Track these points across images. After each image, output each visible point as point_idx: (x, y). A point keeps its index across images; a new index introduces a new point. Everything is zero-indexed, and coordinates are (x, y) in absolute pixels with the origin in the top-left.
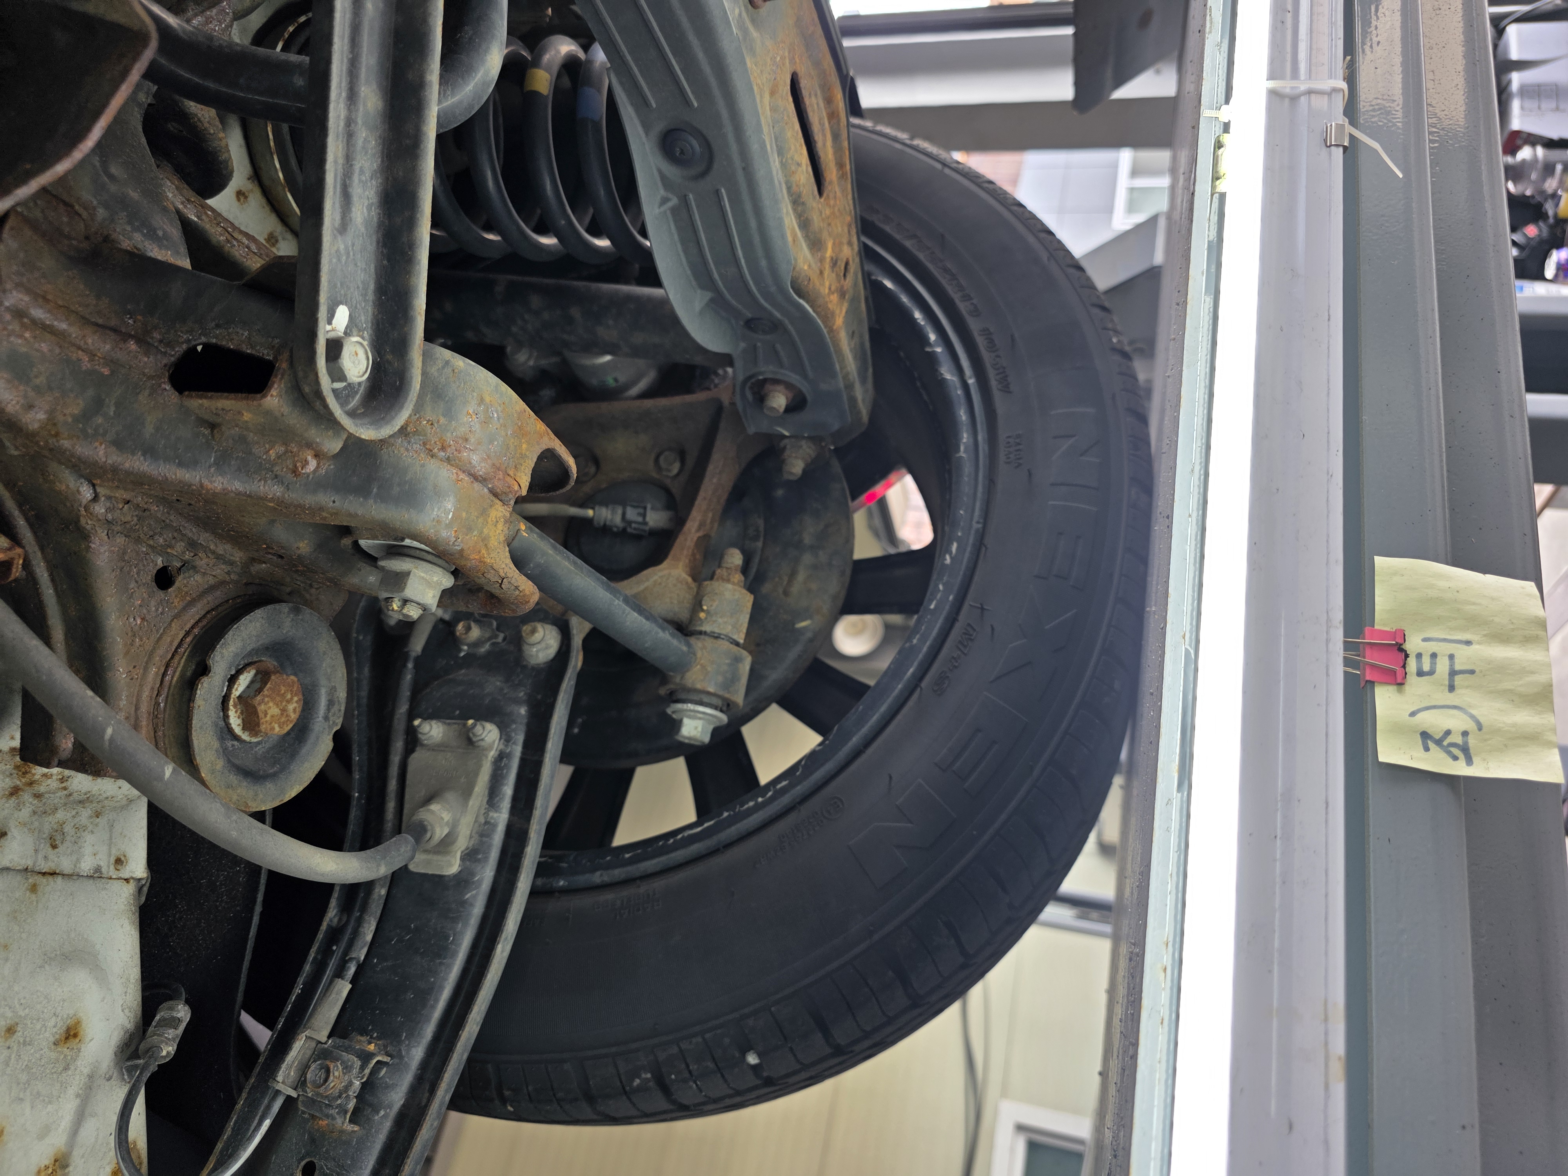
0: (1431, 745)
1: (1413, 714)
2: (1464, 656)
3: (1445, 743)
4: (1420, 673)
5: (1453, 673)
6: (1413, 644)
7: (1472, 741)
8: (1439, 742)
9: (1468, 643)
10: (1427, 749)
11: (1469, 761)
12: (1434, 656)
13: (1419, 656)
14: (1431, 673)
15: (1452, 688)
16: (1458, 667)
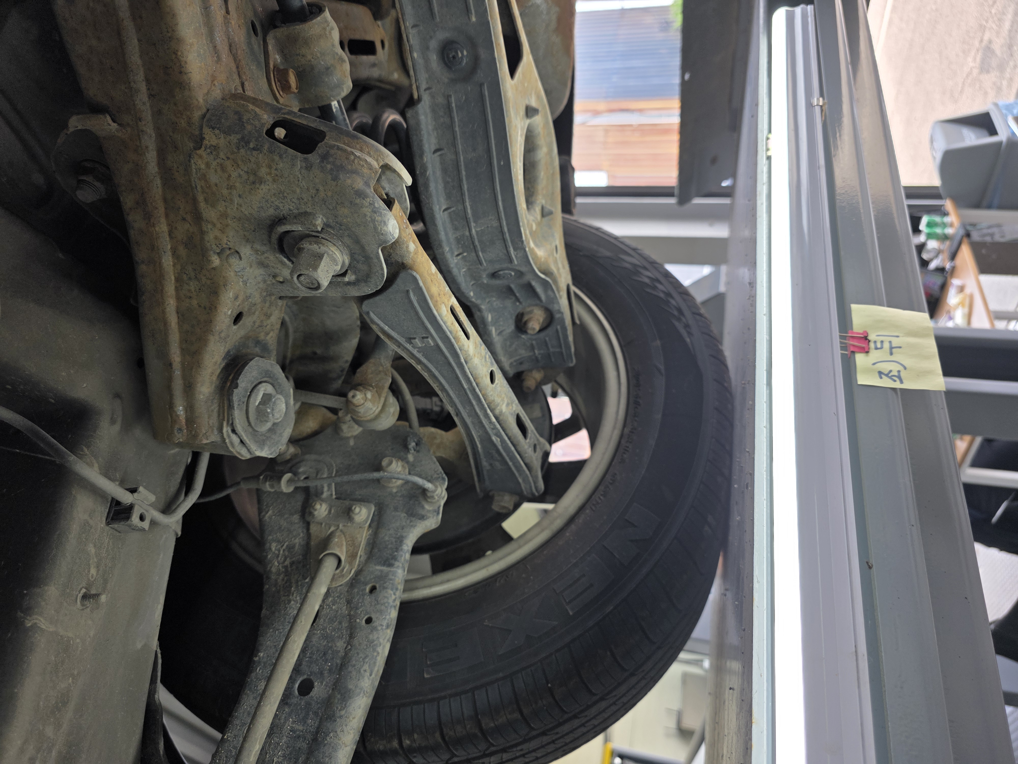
0: (883, 376)
1: (874, 364)
2: (896, 342)
3: (890, 375)
4: (876, 348)
5: (891, 348)
6: (872, 337)
7: (903, 374)
8: (887, 375)
9: (898, 337)
10: (881, 378)
11: (902, 382)
12: (882, 342)
13: (875, 342)
14: (882, 348)
15: (891, 354)
16: (894, 345)
